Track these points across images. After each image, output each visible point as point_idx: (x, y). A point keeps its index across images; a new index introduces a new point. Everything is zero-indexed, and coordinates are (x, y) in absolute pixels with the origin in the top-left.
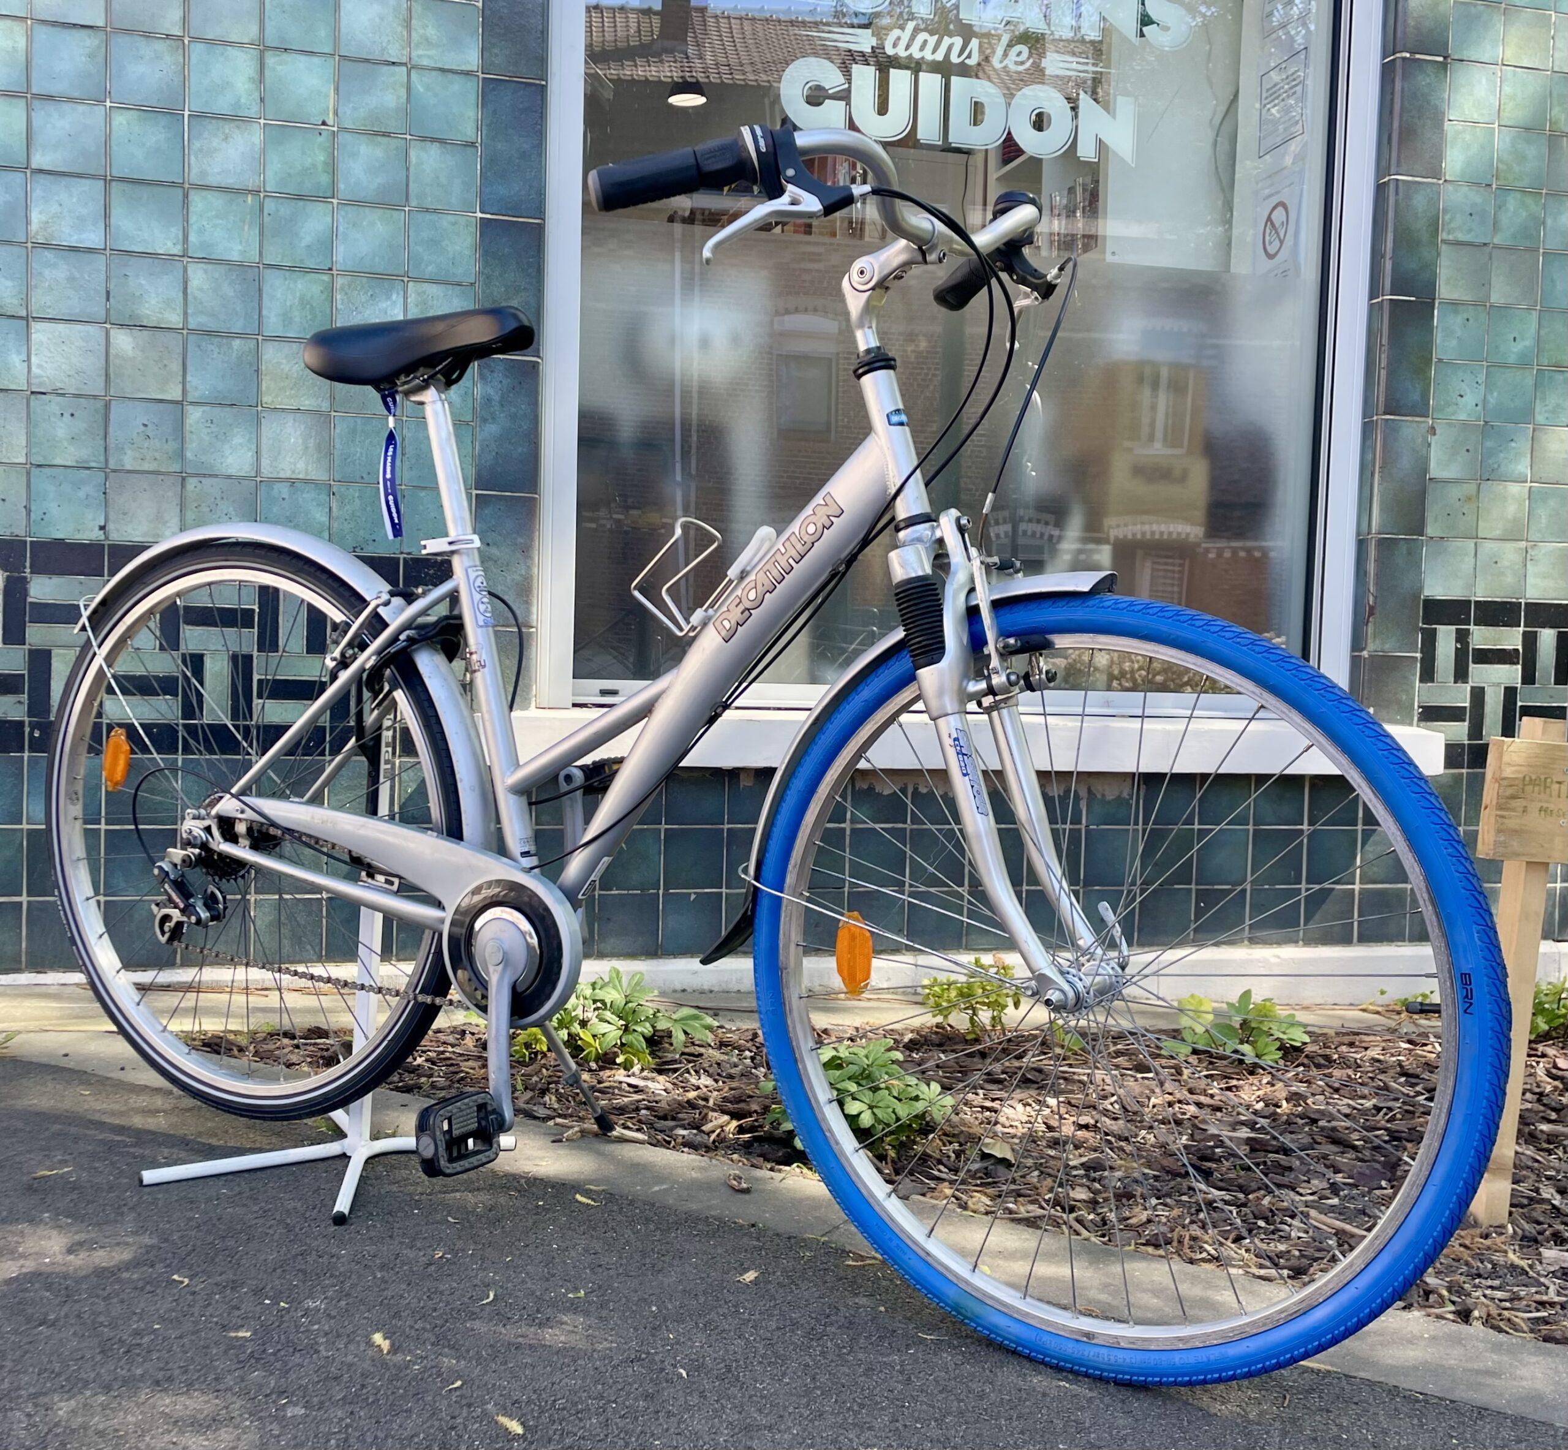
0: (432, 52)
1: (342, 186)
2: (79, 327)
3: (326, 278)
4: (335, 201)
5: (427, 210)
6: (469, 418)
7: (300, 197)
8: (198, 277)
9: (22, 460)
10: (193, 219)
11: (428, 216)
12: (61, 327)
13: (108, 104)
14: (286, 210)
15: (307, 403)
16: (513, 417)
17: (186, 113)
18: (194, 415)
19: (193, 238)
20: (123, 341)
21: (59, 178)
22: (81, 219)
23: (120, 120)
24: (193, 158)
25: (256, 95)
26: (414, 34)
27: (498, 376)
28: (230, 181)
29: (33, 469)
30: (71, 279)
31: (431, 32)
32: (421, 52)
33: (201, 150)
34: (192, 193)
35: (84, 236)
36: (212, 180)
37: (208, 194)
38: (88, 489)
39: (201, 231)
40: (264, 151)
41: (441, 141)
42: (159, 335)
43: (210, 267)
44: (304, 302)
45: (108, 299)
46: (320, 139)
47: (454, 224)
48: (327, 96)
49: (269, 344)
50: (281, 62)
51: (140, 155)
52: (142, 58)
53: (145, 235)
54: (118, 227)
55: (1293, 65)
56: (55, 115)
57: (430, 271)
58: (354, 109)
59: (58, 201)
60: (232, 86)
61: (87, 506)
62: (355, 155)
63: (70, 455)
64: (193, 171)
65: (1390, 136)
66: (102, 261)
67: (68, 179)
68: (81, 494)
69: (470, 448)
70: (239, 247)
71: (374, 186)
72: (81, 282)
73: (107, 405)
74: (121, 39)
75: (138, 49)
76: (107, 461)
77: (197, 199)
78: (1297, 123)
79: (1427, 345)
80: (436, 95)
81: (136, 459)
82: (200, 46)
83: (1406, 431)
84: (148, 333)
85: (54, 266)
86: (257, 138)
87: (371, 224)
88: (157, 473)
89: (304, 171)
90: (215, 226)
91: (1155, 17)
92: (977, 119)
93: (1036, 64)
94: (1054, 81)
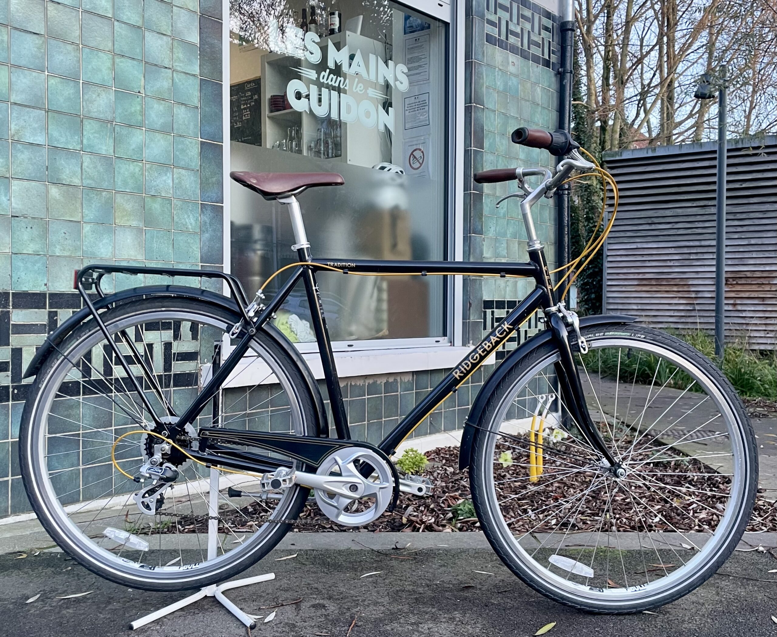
0: (181, 65)
1: (146, 122)
2: (33, 183)
3: (141, 164)
4: (144, 129)
5: (180, 136)
6: (198, 230)
7: (130, 126)
8: (87, 160)
9: (8, 251)
10: (85, 133)
11: (182, 139)
12: (26, 183)
13: (46, 73)
14: (124, 131)
15: (134, 223)
16: (214, 230)
17: (81, 81)
18: (87, 228)
19: (85, 141)
20: (54, 191)
21: (24, 108)
22: (35, 129)
23: (52, 81)
24: (84, 103)
25: (111, 76)
26: (174, 56)
27: (209, 212)
28: (101, 116)
29: (13, 255)
30: (30, 159)
31: (181, 55)
32: (177, 64)
33: (88, 100)
34: (84, 120)
35: (36, 138)
36: (94, 115)
37: (90, 121)
38: (39, 265)
39: (89, 139)
40: (114, 104)
41: (185, 105)
42: (71, 189)
43: (92, 157)
44: (133, 175)
45: (47, 170)
46: (139, 99)
47: (191, 143)
48: (141, 80)
49: (117, 195)
50: (121, 62)
51: (62, 100)
52: (62, 52)
53: (63, 140)
54: (52, 135)
55: (422, 98)
56: (22, 76)
57: (182, 163)
58: (151, 87)
59: (24, 120)
60: (101, 71)
61: (39, 274)
62: (152, 108)
63: (31, 248)
64: (85, 110)
65: (470, 133)
66: (45, 151)
67: (28, 109)
68: (36, 268)
69: (199, 245)
70: (105, 148)
71: (160, 123)
72: (34, 161)
73: (47, 223)
74: (52, 42)
75: (60, 48)
76: (48, 251)
77: (86, 123)
78: (426, 120)
79: (482, 209)
80: (183, 84)
81: (61, 250)
82: (87, 50)
83: (478, 240)
84: (65, 187)
85: (22, 152)
86: (112, 97)
87: (159, 141)
88: (70, 257)
89: (132, 114)
90: (94, 137)
91: (399, 78)
92: (349, 111)
93: (366, 91)
94: (371, 99)
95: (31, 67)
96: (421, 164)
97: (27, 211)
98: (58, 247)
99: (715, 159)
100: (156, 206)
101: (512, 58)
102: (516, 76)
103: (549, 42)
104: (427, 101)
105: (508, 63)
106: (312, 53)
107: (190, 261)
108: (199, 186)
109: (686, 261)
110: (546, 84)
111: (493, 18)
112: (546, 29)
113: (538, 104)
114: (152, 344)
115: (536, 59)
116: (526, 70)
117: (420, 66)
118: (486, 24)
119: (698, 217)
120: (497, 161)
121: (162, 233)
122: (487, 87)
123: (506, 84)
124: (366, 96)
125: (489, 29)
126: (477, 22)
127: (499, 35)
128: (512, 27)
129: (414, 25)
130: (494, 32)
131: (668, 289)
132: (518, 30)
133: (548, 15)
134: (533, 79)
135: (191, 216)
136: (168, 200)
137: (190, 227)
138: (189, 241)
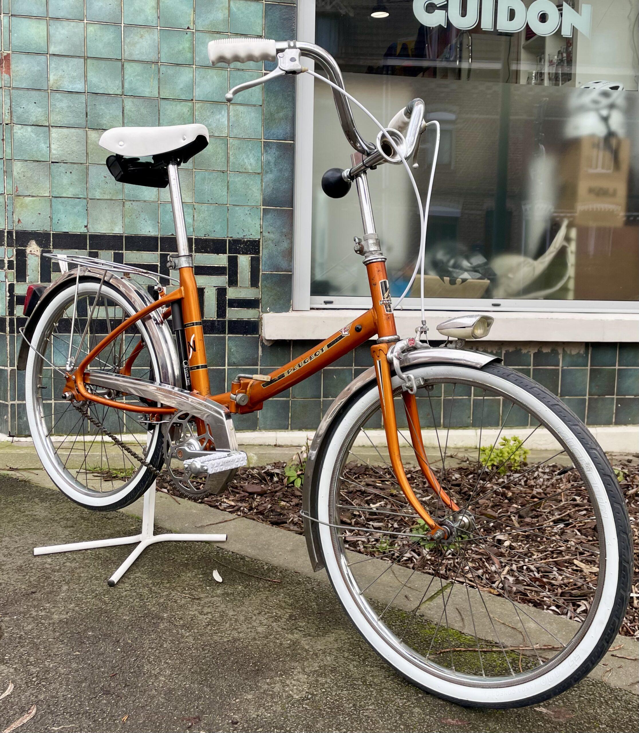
1: (197, 59)
2: (73, 130)
3: (190, 104)
4: (194, 66)
5: (238, 70)
6: (259, 171)
7: (177, 65)
8: (129, 104)
9: (48, 195)
10: (126, 76)
11: (240, 73)
12: (65, 130)
13: (85, 21)
14: (171, 71)
16: (281, 171)
17: (123, 25)
19: (126, 85)
20: (94, 137)
21: (62, 58)
22: (73, 78)
23: (91, 29)
24: (125, 46)
25: (156, 15)
27: (274, 151)
28: (144, 58)
29: (53, 198)
30: (69, 107)
33: (130, 43)
34: (126, 64)
35: (74, 86)
36: (137, 58)
37: (132, 64)
38: (79, 208)
39: (131, 82)
40: (159, 43)
41: (244, 36)
43: (135, 100)
44: (180, 116)
45: (87, 117)
46: (187, 36)
47: (251, 76)
48: (190, 15)
51: (100, 46)
53: (104, 85)
54: (91, 82)
56: (60, 28)
57: (239, 99)
58: (204, 21)
59: (62, 69)
60: (144, 11)
61: (78, 217)
62: (203, 43)
63: (70, 192)
64: (126, 53)
66: (84, 98)
67: (66, 59)
68: (76, 210)
69: (260, 186)
70: (148, 90)
72: (74, 108)
73: (86, 167)
76: (88, 195)
77: (128, 67)
80: (242, 13)
81: (101, 193)
85: (61, 101)
86: (157, 36)
87: (212, 77)
88: (111, 200)
89: (179, 52)
90: (137, 80)
95: (70, 18)
97: (66, 157)
98: (98, 190)
107: (249, 204)
114: (204, 289)
121: (214, 174)
135: (251, 156)
136: (223, 139)
137: (249, 167)
138: (248, 182)
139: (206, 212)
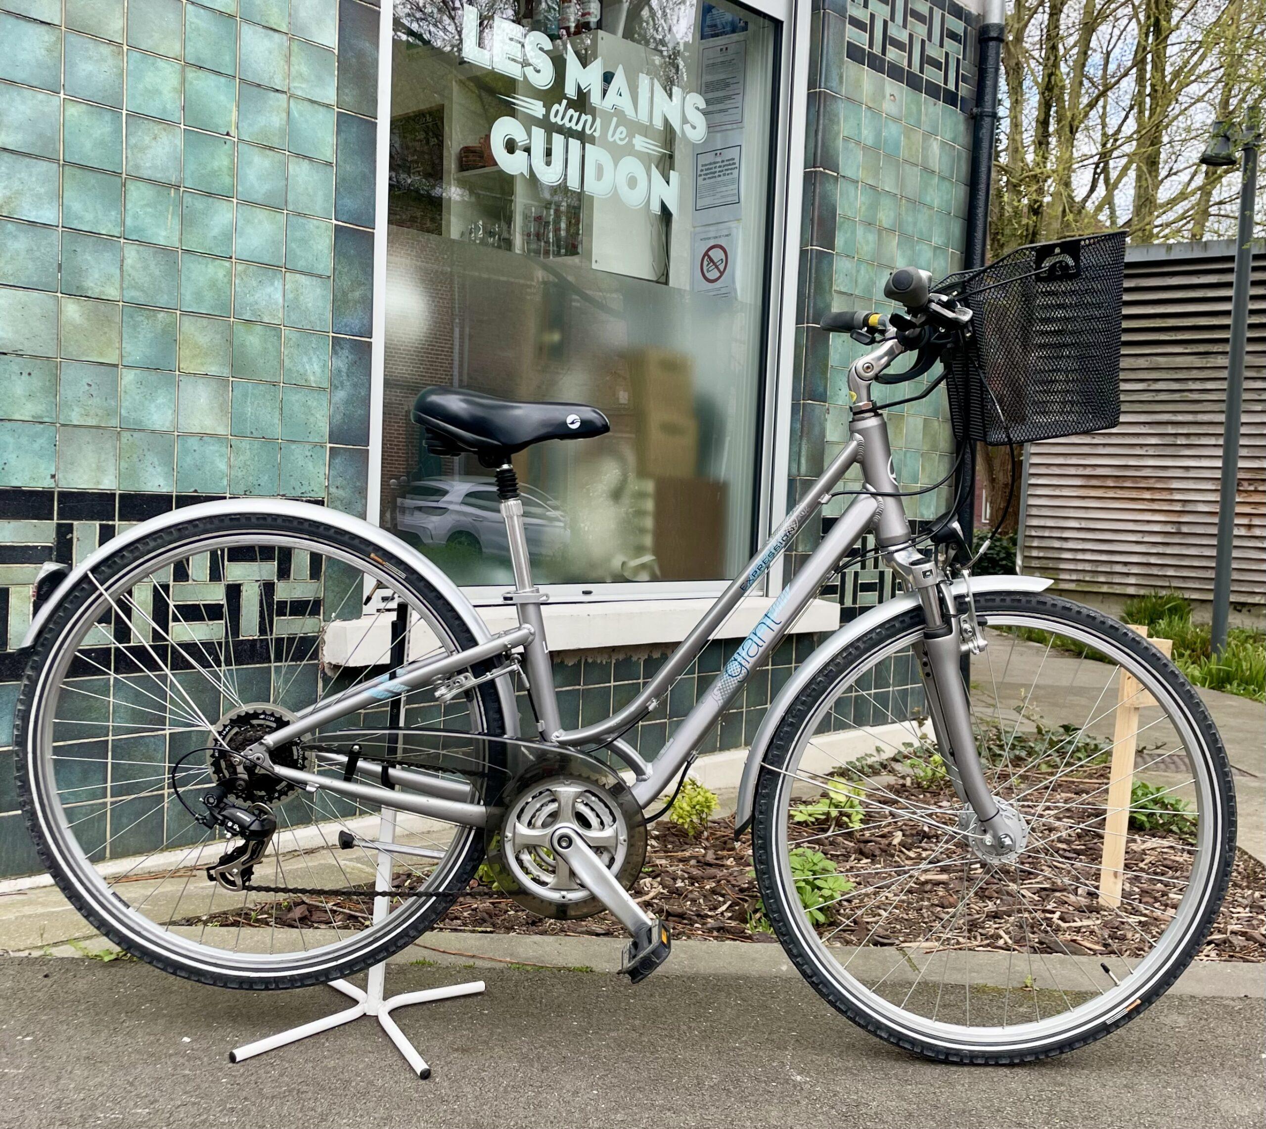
0: (304, 86)
1: (240, 189)
2: (35, 294)
3: (227, 264)
4: (235, 200)
5: (299, 214)
6: (326, 385)
7: (210, 194)
8: (131, 255)
10: (129, 206)
11: (301, 220)
12: (21, 293)
13: (62, 96)
14: (200, 204)
15: (214, 370)
16: (355, 386)
17: (124, 112)
18: (128, 377)
19: (129, 221)
20: (72, 310)
21: (21, 158)
22: (39, 197)
23: (74, 111)
24: (129, 151)
25: (178, 103)
26: (292, 70)
27: (346, 352)
28: (158, 176)
30: (30, 251)
31: (304, 69)
32: (296, 84)
33: (135, 145)
34: (128, 182)
35: (41, 213)
36: (146, 174)
37: (140, 184)
38: (42, 441)
39: (136, 217)
40: (183, 153)
41: (310, 159)
42: (102, 306)
43: (141, 248)
44: (213, 284)
45: (60, 271)
46: (226, 147)
47: (318, 227)
48: (231, 112)
49: (184, 318)
50: (197, 78)
51: (88, 145)
52: (90, 58)
53: (90, 216)
54: (69, 208)
55: (729, 154)
56: (18, 98)
57: (301, 264)
58: (250, 125)
59: (20, 179)
60: (160, 93)
61: (41, 457)
62: (250, 163)
63: (27, 410)
64: (131, 163)
65: (812, 220)
66: (55, 236)
67: (28, 160)
68: (36, 446)
69: (326, 410)
70: (163, 233)
71: (263, 191)
72: (38, 254)
73: (58, 366)
74: (73, 38)
75: (87, 49)
76: (57, 417)
77: (132, 188)
78: (734, 195)
79: (826, 357)
80: (307, 121)
81: (82, 415)
82: (136, 55)
83: (817, 411)
84: (90, 304)
85: (15, 237)
86: (179, 141)
87: (260, 222)
88: (98, 427)
89: (214, 173)
90: (146, 213)
91: (689, 117)
92: (599, 175)
93: (630, 141)
94: (639, 155)
95: (34, 84)
96: (722, 273)
97: (22, 344)
98: (76, 409)
99: (1231, 270)
100: (253, 340)
101: (891, 86)
102: (896, 120)
103: (958, 60)
104: (737, 161)
105: (884, 97)
106: (538, 71)
107: (310, 439)
108: (329, 307)
109: (1169, 448)
110: (948, 136)
111: (862, 15)
112: (953, 36)
113: (934, 172)
114: (239, 585)
115: (933, 91)
116: (914, 109)
117: (729, 97)
118: (848, 25)
119: (1195, 372)
120: (858, 271)
121: (261, 387)
122: (847, 139)
123: (878, 134)
124: (629, 150)
125: (852, 34)
126: (832, 21)
127: (871, 46)
128: (893, 31)
129: (718, 22)
130: (860, 39)
131: (1134, 494)
132: (904, 37)
133: (959, 12)
134: (926, 127)
135: (314, 359)
136: (275, 329)
137: (312, 378)
138: (309, 403)
139: (248, 452)
